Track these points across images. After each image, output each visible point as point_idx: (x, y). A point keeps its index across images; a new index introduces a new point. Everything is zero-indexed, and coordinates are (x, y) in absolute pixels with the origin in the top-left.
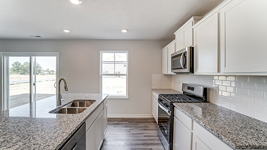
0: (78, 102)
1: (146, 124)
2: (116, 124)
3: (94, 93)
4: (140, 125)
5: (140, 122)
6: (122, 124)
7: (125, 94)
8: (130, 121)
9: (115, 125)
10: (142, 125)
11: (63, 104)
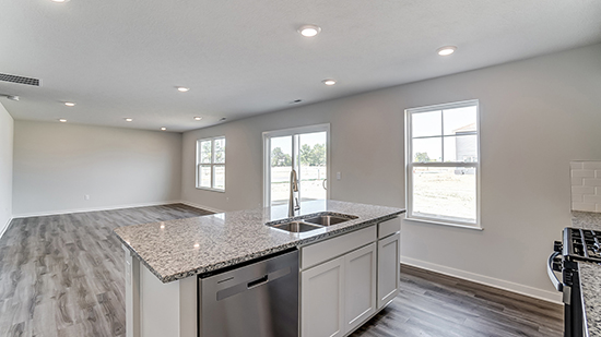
0: (329, 217)
1: (535, 317)
2: (436, 289)
3: (374, 204)
4: (507, 312)
5: (516, 308)
6: (453, 293)
7: (475, 218)
8: (479, 293)
9: (431, 291)
10: (520, 317)
11: (296, 214)
